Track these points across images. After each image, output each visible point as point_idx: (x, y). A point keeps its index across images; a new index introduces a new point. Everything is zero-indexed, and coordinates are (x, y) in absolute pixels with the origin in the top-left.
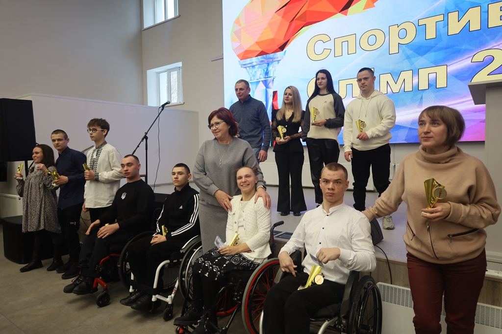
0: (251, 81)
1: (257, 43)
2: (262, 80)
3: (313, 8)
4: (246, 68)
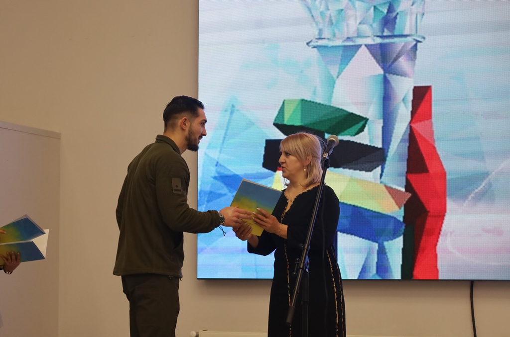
0: (321, 43)
2: (370, 41)
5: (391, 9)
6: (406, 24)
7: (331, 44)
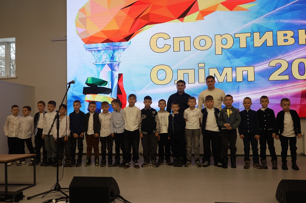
0: (96, 63)
1: (103, 31)
2: (108, 63)
3: (155, 12)
4: (91, 51)
5: (113, 55)
6: (116, 59)
7: (99, 64)
